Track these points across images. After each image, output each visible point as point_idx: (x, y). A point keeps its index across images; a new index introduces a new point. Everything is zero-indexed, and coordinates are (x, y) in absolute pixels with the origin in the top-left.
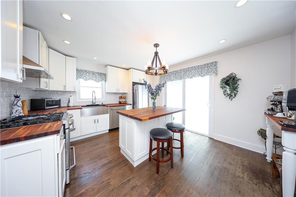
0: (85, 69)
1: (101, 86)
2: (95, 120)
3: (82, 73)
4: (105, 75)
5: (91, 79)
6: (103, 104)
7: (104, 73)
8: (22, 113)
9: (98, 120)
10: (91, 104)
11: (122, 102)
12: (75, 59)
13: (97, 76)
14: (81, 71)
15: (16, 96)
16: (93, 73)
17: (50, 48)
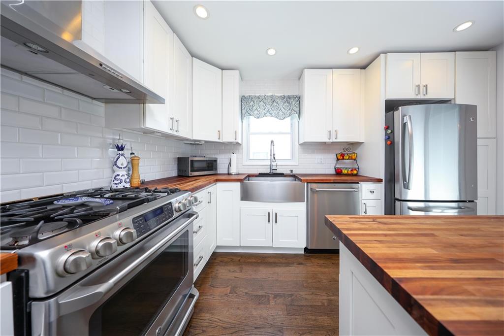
0: (257, 95)
1: (288, 130)
2: (269, 213)
3: (252, 103)
4: (299, 99)
5: (268, 114)
6: (294, 172)
7: (297, 94)
8: (123, 182)
9: (276, 214)
10: (268, 172)
11: (345, 172)
12: (237, 72)
13: (281, 105)
14: (251, 98)
15: (120, 146)
16: (273, 99)
17: (195, 57)
